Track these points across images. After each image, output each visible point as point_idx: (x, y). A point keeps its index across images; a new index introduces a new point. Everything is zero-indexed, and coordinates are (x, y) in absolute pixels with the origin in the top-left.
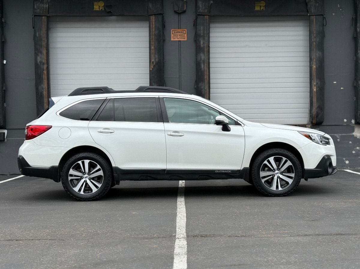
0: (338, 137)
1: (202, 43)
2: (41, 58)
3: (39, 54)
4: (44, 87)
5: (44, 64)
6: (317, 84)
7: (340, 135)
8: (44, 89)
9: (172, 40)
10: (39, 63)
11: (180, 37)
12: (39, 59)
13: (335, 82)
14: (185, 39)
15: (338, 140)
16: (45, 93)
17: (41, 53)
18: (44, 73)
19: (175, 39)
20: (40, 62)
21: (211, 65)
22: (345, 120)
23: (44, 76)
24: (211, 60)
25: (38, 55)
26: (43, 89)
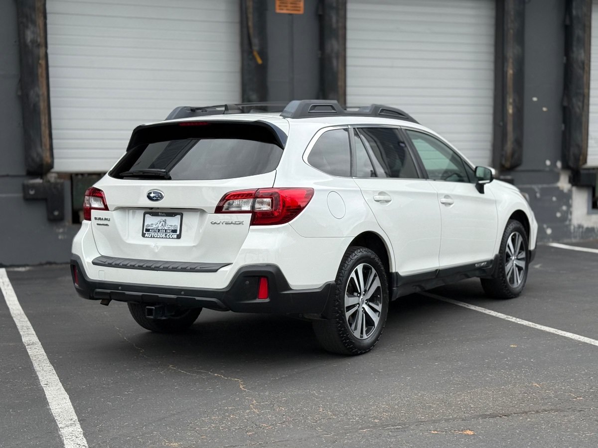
0: (537, 190)
1: (334, 20)
2: (33, 33)
3: (30, 25)
4: (41, 93)
5: (39, 46)
6: (514, 100)
7: (540, 186)
8: (41, 98)
9: (278, 11)
10: (30, 44)
11: (292, 7)
12: (29, 36)
13: (535, 99)
14: (299, 10)
15: (538, 195)
16: (42, 105)
17: (34, 23)
18: (40, 64)
19: (282, 9)
20: (31, 41)
21: (349, 61)
22: (548, 163)
23: (40, 71)
24: (349, 53)
25: (27, 27)
26: (38, 96)
